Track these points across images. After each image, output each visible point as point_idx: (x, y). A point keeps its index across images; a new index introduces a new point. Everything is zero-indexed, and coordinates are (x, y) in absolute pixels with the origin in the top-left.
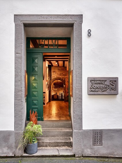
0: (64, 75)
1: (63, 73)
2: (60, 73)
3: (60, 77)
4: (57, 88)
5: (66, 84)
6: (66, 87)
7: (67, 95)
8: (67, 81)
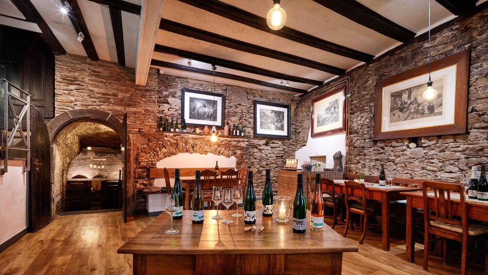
0: (121, 102)
1: (120, 95)
2: (103, 91)
3: (104, 107)
4: (106, 156)
5: (133, 141)
6: (133, 153)
7: (136, 186)
8: (135, 130)
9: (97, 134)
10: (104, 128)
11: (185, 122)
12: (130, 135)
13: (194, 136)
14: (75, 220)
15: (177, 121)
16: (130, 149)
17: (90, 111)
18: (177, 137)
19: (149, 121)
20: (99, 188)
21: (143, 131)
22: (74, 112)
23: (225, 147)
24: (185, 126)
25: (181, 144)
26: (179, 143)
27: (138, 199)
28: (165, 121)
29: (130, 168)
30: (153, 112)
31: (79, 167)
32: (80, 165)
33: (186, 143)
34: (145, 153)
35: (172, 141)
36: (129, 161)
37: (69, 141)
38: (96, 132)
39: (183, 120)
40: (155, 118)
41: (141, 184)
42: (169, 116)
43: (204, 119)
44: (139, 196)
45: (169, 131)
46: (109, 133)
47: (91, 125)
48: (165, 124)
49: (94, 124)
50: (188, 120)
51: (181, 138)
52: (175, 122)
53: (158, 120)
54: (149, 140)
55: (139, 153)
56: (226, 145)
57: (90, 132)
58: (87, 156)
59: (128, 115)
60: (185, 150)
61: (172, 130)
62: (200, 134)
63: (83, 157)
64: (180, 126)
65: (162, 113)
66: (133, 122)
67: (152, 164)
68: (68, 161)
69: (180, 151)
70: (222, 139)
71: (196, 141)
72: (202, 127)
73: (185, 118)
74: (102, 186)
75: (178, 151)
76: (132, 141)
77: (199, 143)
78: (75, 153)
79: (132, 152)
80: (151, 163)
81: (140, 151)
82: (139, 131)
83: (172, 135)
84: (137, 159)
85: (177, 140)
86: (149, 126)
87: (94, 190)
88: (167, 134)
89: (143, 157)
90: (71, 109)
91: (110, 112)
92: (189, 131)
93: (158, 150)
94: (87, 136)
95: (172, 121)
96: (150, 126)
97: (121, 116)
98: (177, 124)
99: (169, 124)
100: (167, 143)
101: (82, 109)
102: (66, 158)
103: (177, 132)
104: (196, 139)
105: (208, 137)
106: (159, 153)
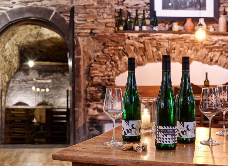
3: (47, 3)
4: (52, 77)
5: (83, 47)
6: (84, 64)
7: (87, 111)
8: (86, 31)
9: (40, 43)
10: (48, 33)
11: (155, 15)
12: (80, 39)
13: (170, 35)
14: (15, 154)
15: (144, 14)
16: (79, 60)
17: (30, 10)
18: (144, 38)
19: (105, 17)
20: (44, 120)
21: (96, 31)
22: (12, 13)
23: (222, 51)
24: (155, 21)
25: (151, 49)
26: (147, 48)
27: (91, 130)
28: (126, 16)
29: (79, 85)
30: (109, 4)
31: (21, 92)
32: (21, 89)
33: (158, 47)
34: (100, 63)
35: (138, 45)
36: (79, 76)
37: (7, 53)
38: (39, 39)
39: (153, 13)
40: (112, 12)
41: (94, 109)
42: (131, 8)
43: (185, 8)
44: (92, 126)
45: (133, 31)
46: (54, 40)
47: (31, 30)
48: (126, 21)
49: (35, 28)
50: (160, 12)
51: (150, 39)
52: (140, 17)
53: (117, 15)
54: (104, 44)
55: (92, 63)
56: (222, 48)
57: (31, 40)
58: (29, 77)
59: (76, 11)
60: (156, 57)
61: (137, 28)
62: (179, 32)
63: (24, 78)
64: (148, 22)
65: (123, 4)
66: (83, 21)
67: (109, 80)
68: (7, 80)
69: (150, 60)
70: (215, 38)
71: (173, 43)
72: (182, 21)
73: (155, 9)
74: (47, 116)
75: (146, 60)
76: (81, 47)
77: (178, 46)
78: (15, 68)
79: (82, 63)
80: (107, 78)
81: (92, 61)
82: (91, 33)
83: (136, 35)
84: (89, 73)
85: (143, 43)
86: (104, 25)
87: (38, 122)
88: (130, 35)
89: (96, 69)
90: (9, 9)
91: (53, 8)
92: (163, 29)
93: (117, 58)
94: (28, 46)
95: (137, 15)
96: (106, 23)
97: (67, 12)
98: (144, 19)
99: (132, 20)
100: (130, 49)
101: (21, 9)
102: (5, 75)
103: (144, 31)
104: (173, 40)
105: (192, 37)
106: (119, 63)
